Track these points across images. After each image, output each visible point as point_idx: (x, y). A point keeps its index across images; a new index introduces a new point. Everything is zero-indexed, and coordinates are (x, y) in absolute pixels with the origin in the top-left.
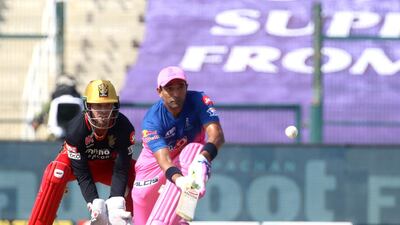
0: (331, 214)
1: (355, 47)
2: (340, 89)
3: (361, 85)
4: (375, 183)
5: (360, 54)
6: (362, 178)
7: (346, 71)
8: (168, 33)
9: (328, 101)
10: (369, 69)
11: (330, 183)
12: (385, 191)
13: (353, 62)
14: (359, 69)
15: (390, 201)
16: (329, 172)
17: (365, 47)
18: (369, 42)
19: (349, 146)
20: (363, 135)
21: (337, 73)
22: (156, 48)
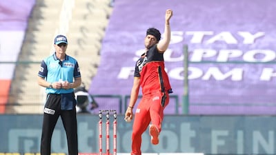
0: (193, 149)
1: (205, 66)
2: (197, 88)
3: (207, 85)
4: (215, 134)
5: (207, 70)
6: (208, 131)
7: (200, 79)
8: (112, 61)
9: (191, 94)
10: (212, 77)
11: (193, 134)
12: (220, 138)
13: (204, 74)
14: (206, 77)
15: (222, 143)
16: (192, 128)
17: (209, 67)
18: (211, 64)
19: (202, 116)
20: (209, 110)
21: (196, 79)
22: (106, 68)
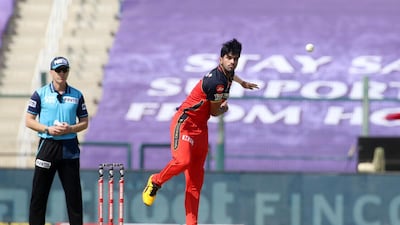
0: (229, 220)
1: (247, 103)
2: (236, 133)
3: (252, 130)
4: (261, 198)
5: (251, 108)
6: (251, 194)
7: (240, 121)
8: (118, 94)
9: (229, 141)
10: (257, 120)
11: (230, 198)
12: (268, 204)
13: (246, 114)
14: (250, 119)
15: (270, 211)
16: (229, 190)
17: (253, 105)
18: (256, 101)
19: (242, 173)
20: (251, 165)
21: (234, 122)
22: (111, 104)
